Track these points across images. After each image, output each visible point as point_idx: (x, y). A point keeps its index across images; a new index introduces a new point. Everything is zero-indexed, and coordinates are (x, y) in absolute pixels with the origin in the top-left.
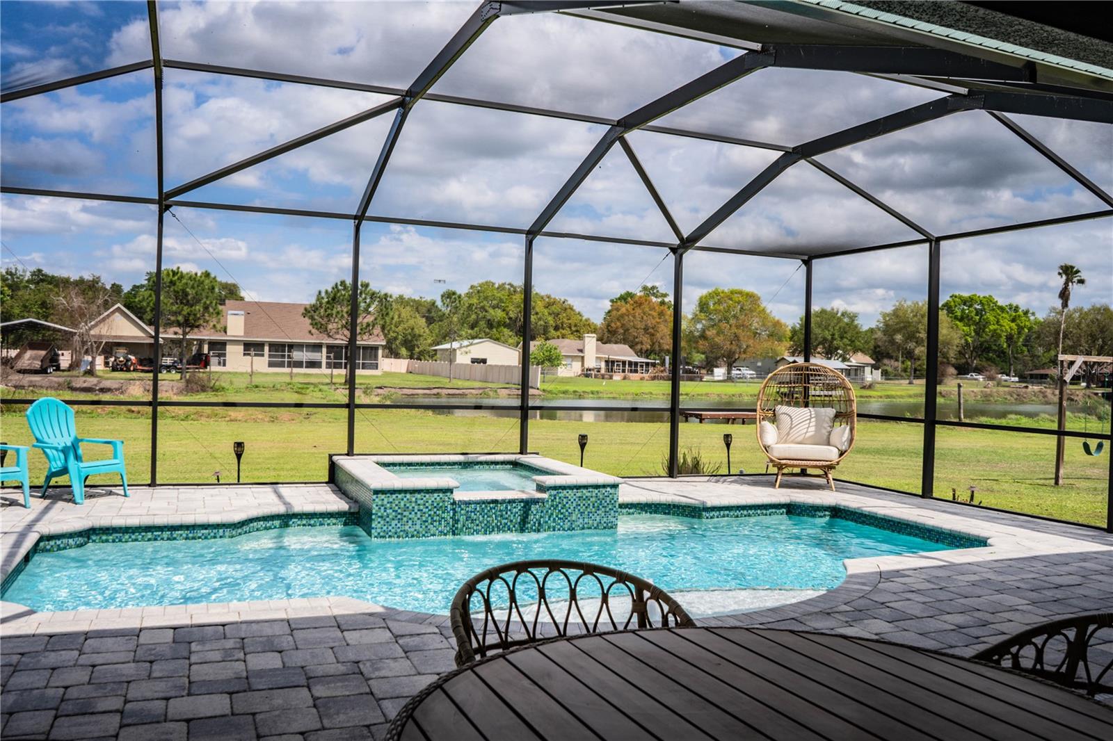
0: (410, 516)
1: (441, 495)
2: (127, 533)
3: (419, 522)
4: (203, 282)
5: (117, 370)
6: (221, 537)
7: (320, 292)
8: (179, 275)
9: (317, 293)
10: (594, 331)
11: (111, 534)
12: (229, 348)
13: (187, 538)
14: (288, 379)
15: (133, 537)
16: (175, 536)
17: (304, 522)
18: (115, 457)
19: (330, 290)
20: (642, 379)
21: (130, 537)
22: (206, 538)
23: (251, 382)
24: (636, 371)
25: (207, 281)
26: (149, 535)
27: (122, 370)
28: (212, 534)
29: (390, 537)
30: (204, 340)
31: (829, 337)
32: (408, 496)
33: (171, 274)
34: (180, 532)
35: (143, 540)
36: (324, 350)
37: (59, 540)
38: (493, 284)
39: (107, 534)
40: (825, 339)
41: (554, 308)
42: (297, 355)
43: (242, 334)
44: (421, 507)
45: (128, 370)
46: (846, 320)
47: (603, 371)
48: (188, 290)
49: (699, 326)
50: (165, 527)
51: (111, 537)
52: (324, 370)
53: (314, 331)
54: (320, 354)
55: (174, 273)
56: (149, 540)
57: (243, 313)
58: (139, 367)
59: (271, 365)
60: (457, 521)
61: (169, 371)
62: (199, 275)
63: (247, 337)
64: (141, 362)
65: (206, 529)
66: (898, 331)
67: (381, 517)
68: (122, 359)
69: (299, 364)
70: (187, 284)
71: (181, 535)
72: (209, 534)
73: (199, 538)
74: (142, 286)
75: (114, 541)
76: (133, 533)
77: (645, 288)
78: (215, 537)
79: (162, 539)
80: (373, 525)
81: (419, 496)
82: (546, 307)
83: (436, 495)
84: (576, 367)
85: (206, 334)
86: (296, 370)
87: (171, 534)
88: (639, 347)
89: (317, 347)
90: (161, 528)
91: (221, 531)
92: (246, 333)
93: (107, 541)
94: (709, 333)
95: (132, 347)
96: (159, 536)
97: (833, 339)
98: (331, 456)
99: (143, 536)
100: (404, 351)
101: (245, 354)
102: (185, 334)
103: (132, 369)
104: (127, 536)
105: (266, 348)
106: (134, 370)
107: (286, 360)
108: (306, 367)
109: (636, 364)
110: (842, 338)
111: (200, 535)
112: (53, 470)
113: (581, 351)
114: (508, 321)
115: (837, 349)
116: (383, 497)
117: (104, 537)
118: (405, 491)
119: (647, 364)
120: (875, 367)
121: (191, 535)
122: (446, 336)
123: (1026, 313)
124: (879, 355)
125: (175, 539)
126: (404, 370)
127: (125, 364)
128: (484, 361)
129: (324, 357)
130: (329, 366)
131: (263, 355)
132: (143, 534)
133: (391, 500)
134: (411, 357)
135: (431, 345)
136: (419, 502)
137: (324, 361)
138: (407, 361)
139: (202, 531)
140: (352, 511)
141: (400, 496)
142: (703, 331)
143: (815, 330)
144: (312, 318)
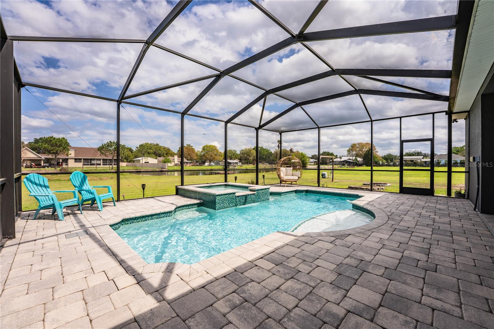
0: (226, 202)
1: (233, 195)
2: (135, 219)
3: (228, 203)
4: (62, 141)
5: (27, 168)
6: (169, 216)
7: (103, 144)
8: (53, 138)
9: (102, 144)
10: (176, 155)
11: (129, 221)
12: (69, 160)
13: (157, 218)
14: (95, 169)
15: (138, 221)
16: (153, 218)
17: (187, 208)
18: (109, 192)
19: (106, 143)
20: (190, 166)
21: (137, 221)
22: (164, 217)
23: (83, 169)
24: (187, 164)
25: (64, 140)
26: (144, 219)
27: (29, 168)
28: (166, 216)
29: (221, 209)
30: (60, 158)
31: (231, 156)
32: (225, 196)
33: (50, 138)
34: (155, 216)
35: (141, 221)
36: (102, 160)
37: (113, 226)
38: (148, 143)
39: (127, 221)
40: (230, 156)
41: (166, 149)
42: (93, 162)
43: (74, 156)
44: (228, 199)
45: (32, 167)
46: (234, 152)
47: (179, 164)
48: (57, 143)
49: (203, 153)
50: (150, 215)
51: (129, 222)
52: (102, 166)
53: (101, 155)
54: (100, 161)
55: (51, 138)
56: (144, 221)
57: (74, 150)
58: (36, 167)
59: (84, 165)
60: (236, 202)
61: (48, 167)
62: (61, 138)
63: (76, 157)
64: (36, 165)
65: (164, 214)
66: (246, 154)
67: (218, 203)
68: (29, 164)
69: (94, 164)
70: (56, 141)
71: (155, 217)
72: (165, 216)
73: (162, 217)
74: (32, 142)
75: (130, 223)
76: (138, 219)
77: (187, 145)
78: (167, 217)
79: (149, 220)
80: (216, 206)
81: (227, 196)
82: (163, 149)
83: (232, 195)
84: (173, 164)
85: (61, 156)
86: (98, 166)
87: (152, 218)
88: (187, 158)
89: (100, 160)
90: (148, 216)
91: (169, 214)
92: (75, 156)
93: (128, 224)
94: (205, 155)
95: (32, 160)
96: (147, 219)
97: (232, 156)
98: (176, 187)
99: (142, 220)
100: (125, 160)
101: (75, 162)
102: (56, 156)
103: (33, 167)
104: (135, 221)
105: (82, 160)
106: (34, 168)
107: (89, 163)
108: (90, 165)
109: (187, 162)
110: (233, 156)
111: (161, 216)
112: (84, 199)
113: (174, 160)
114: (153, 152)
115: (233, 158)
116: (219, 197)
117: (126, 223)
118: (224, 195)
119: (190, 162)
120: (240, 162)
121: (158, 217)
122: (136, 157)
123: (269, 150)
124: (240, 160)
125: (153, 219)
126: (125, 165)
127: (30, 166)
128: (148, 162)
129: (102, 162)
130: (103, 165)
131: (81, 162)
132: (141, 219)
133: (221, 197)
134: (128, 162)
135: (133, 159)
136: (228, 197)
137: (102, 164)
138: (126, 163)
139: (162, 215)
140: (201, 202)
141: (223, 196)
142: (204, 154)
143: (228, 154)
144: (101, 151)
